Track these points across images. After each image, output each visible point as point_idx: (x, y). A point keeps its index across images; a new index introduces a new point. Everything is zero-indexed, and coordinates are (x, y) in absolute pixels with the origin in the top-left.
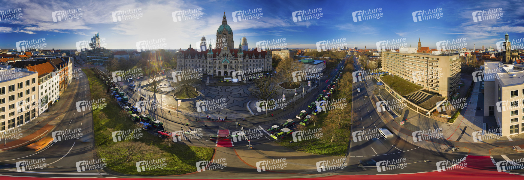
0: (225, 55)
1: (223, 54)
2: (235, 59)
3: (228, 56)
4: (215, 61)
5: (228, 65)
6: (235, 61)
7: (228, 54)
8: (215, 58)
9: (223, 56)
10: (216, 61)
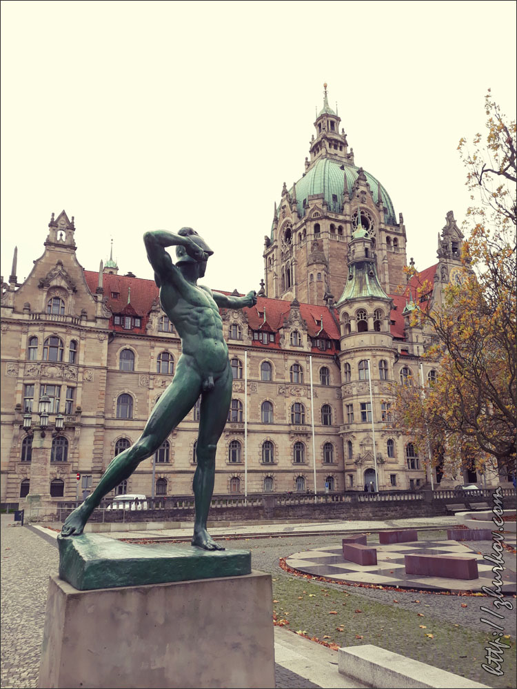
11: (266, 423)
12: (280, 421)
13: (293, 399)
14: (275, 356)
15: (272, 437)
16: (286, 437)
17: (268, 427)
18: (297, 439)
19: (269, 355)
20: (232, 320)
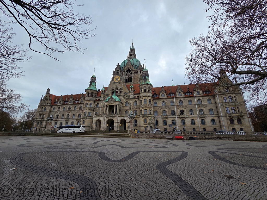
0: (117, 92)
1: (113, 90)
2: (135, 98)
3: (121, 92)
4: (97, 102)
5: (116, 106)
6: (134, 100)
7: (121, 89)
8: (98, 99)
9: (113, 93)
10: (99, 102)
11: (72, 118)
12: (76, 118)
13: (79, 113)
14: (77, 105)
15: (73, 121)
16: (76, 121)
17: (73, 119)
18: (78, 121)
19: (76, 105)
20: (70, 100)
